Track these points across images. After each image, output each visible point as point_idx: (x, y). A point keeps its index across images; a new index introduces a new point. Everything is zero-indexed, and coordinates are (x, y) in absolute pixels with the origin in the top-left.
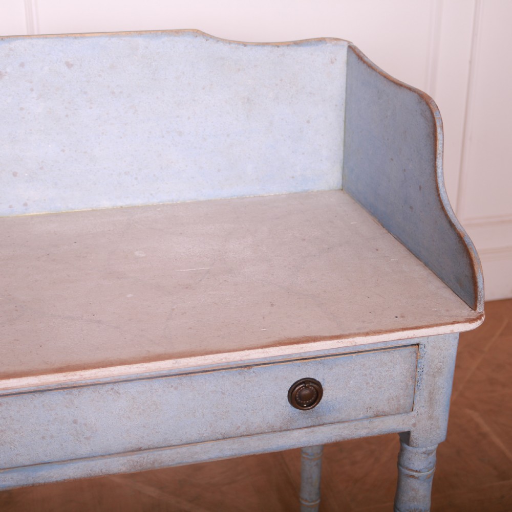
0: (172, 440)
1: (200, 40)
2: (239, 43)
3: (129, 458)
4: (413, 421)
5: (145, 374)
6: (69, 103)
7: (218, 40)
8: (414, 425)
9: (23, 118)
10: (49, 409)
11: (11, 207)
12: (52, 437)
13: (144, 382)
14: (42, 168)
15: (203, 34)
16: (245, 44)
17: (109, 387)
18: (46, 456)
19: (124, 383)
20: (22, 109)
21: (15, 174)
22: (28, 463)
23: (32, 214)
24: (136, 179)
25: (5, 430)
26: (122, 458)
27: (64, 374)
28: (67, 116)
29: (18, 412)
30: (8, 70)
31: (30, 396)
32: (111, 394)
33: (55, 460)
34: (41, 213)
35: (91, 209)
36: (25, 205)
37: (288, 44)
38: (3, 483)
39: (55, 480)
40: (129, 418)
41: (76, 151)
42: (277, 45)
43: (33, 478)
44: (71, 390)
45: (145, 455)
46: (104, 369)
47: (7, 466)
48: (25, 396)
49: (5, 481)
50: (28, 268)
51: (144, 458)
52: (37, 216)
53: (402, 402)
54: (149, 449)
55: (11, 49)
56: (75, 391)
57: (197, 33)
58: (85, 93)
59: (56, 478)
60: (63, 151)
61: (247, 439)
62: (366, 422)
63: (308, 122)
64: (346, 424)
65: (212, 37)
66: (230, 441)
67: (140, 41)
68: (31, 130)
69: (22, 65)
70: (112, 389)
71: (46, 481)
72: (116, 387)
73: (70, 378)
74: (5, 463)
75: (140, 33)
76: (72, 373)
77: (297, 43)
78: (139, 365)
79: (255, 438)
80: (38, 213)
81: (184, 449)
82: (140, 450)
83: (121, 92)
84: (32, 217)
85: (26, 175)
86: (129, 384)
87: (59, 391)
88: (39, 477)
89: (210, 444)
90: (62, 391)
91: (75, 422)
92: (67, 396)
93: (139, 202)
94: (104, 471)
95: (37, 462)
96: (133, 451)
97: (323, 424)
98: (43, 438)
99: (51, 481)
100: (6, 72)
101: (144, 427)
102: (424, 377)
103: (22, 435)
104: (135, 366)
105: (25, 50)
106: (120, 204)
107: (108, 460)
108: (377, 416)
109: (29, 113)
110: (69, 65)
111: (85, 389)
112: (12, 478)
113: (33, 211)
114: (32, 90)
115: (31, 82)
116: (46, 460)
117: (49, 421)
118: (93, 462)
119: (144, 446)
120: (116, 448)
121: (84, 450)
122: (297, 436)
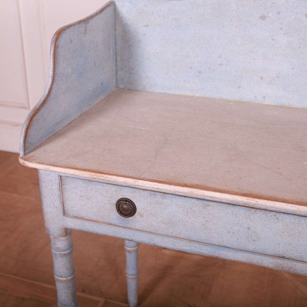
0: (305, 258)
3: (276, 260)
5: (297, 212)
6: (303, 40)
9: (273, 45)
10: (235, 216)
11: (255, 97)
12: (233, 233)
13: (296, 217)
14: (278, 77)
17: (274, 214)
18: (228, 243)
19: (283, 214)
20: (273, 40)
21: (262, 78)
22: (217, 244)
23: (267, 103)
25: (208, 221)
26: (271, 259)
27: (247, 198)
28: (300, 47)
29: (218, 213)
30: (270, 15)
31: (227, 205)
32: (273, 219)
33: (233, 247)
34: (273, 104)
35: (303, 107)
36: (264, 97)
38: (201, 251)
39: (230, 259)
40: (281, 236)
41: (301, 70)
43: (218, 253)
44: (250, 209)
45: (286, 261)
46: (271, 202)
47: (205, 242)
48: (224, 205)
49: (202, 250)
50: (252, 133)
51: (285, 264)
52: (270, 106)
54: (289, 259)
55: (274, 3)
56: (253, 210)
59: (230, 258)
60: (293, 69)
68: (276, 53)
69: (279, 13)
70: (275, 215)
71: (225, 258)
72: (278, 215)
73: (250, 201)
74: (205, 240)
76: (251, 199)
78: (293, 205)
80: (271, 104)
82: (283, 257)
84: (266, 105)
85: (268, 79)
86: (286, 216)
87: (243, 207)
88: (221, 254)
90: (245, 208)
91: (249, 228)
92: (247, 212)
94: (259, 263)
95: (222, 245)
96: (279, 257)
98: (229, 232)
99: (227, 259)
100: (268, 16)
101: (289, 244)
103: (217, 227)
104: (291, 205)
105: (282, 4)
107: (263, 258)
109: (277, 43)
111: (259, 211)
112: (206, 249)
113: (268, 102)
114: (282, 29)
115: (282, 24)
116: (228, 245)
117: (234, 223)
118: (253, 256)
119: (286, 256)
120: (269, 252)
121: (251, 247)
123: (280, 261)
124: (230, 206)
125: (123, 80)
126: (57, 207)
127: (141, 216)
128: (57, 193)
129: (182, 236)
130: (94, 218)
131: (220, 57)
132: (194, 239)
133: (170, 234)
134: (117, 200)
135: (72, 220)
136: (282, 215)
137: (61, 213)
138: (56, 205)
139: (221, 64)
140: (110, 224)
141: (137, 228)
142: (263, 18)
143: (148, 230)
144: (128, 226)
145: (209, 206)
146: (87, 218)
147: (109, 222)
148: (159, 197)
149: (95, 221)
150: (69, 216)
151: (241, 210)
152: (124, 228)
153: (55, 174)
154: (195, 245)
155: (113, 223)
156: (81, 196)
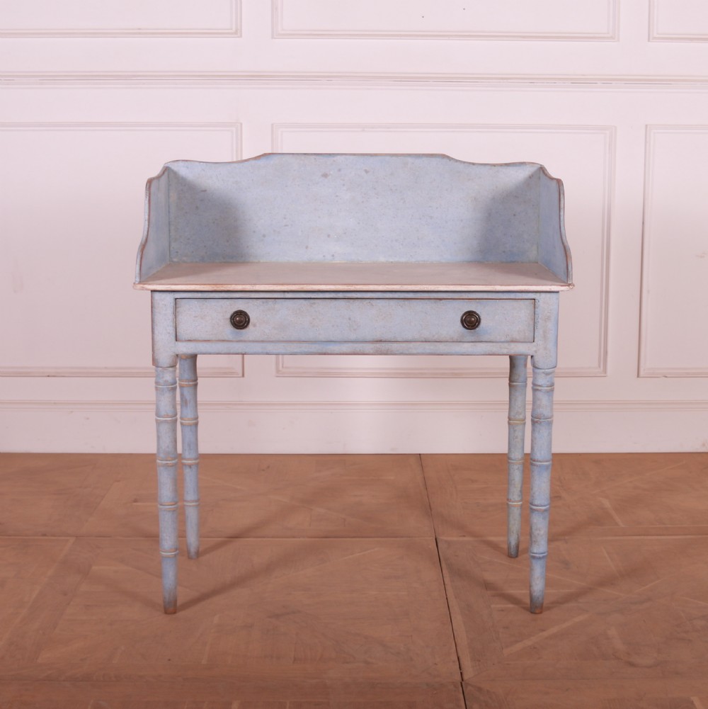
0: (399, 338)
1: (445, 160)
2: (470, 163)
3: (375, 345)
4: (534, 349)
6: (365, 194)
7: (457, 161)
8: (536, 352)
9: (337, 202)
11: (324, 256)
12: (337, 326)
14: (345, 233)
15: (448, 157)
16: (473, 164)
17: (368, 301)
18: (333, 337)
19: (375, 300)
20: (337, 196)
21: (329, 236)
22: (324, 340)
24: (402, 244)
25: (315, 318)
26: (371, 345)
28: (363, 202)
30: (331, 173)
31: (329, 300)
32: (369, 306)
34: (342, 262)
35: (372, 262)
36: (333, 256)
37: (501, 165)
40: (377, 320)
41: (366, 224)
42: (494, 165)
43: (325, 349)
45: (383, 344)
47: (314, 340)
48: (327, 300)
49: (311, 349)
51: (383, 347)
52: (339, 264)
53: (527, 334)
54: (385, 341)
55: (334, 161)
56: (351, 301)
57: (444, 156)
58: (375, 189)
60: (359, 223)
61: (438, 344)
62: (506, 345)
63: (515, 215)
64: (494, 344)
65: (453, 159)
66: (429, 343)
67: (410, 160)
68: (341, 209)
69: (340, 170)
71: (332, 352)
74: (313, 338)
79: (443, 344)
80: (340, 262)
81: (404, 345)
82: (381, 341)
83: (396, 190)
84: (336, 264)
85: (336, 237)
86: (378, 300)
87: (344, 299)
88: (328, 349)
89: (418, 344)
91: (350, 319)
93: (403, 260)
95: (329, 340)
96: (377, 341)
97: (480, 342)
101: (384, 327)
102: (539, 320)
103: (323, 323)
105: (342, 162)
106: (391, 260)
107: (364, 345)
108: (512, 341)
109: (341, 199)
110: (367, 172)
111: (356, 301)
112: (315, 348)
113: (337, 260)
114: (344, 185)
115: (344, 181)
116: (333, 339)
117: (337, 317)
118: (356, 345)
119: (383, 339)
120: (369, 338)
121: (353, 336)
122: (467, 347)
123: (378, 345)
124: (333, 300)
125: (177, 252)
126: (169, 333)
127: (255, 326)
128: (171, 317)
129: (293, 339)
130: (208, 338)
131: (285, 218)
132: (303, 339)
133: (281, 339)
134: (231, 314)
135: (184, 344)
137: (174, 338)
138: (169, 331)
139: (286, 226)
140: (223, 341)
141: (251, 339)
142: (325, 175)
143: (261, 339)
144: (242, 338)
145: (314, 303)
146: (200, 339)
147: (223, 339)
148: (270, 303)
149: (209, 341)
150: (181, 341)
151: (342, 303)
152: (238, 341)
153: (170, 297)
154: (305, 345)
155: (226, 338)
156: (195, 317)
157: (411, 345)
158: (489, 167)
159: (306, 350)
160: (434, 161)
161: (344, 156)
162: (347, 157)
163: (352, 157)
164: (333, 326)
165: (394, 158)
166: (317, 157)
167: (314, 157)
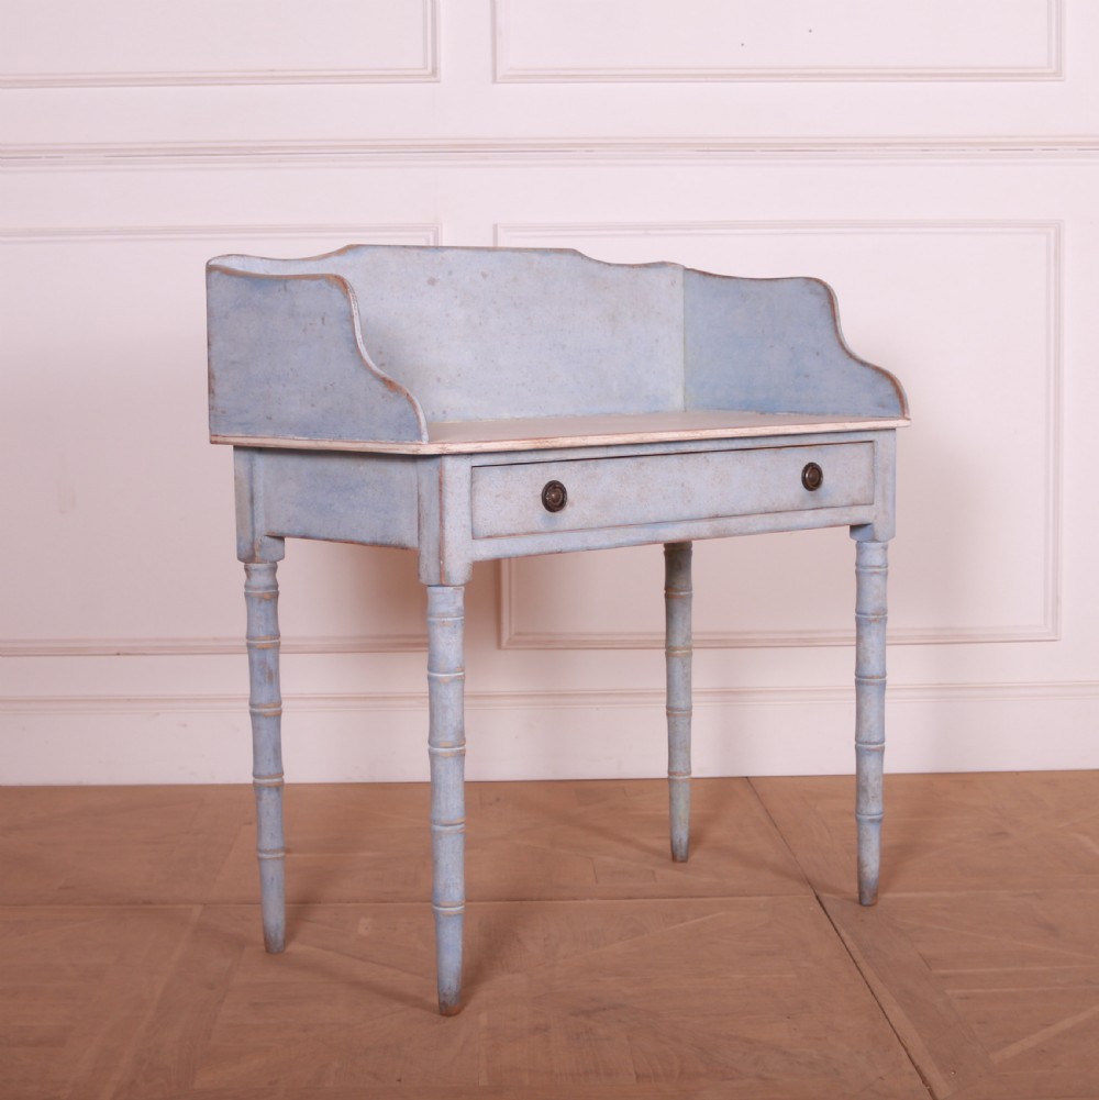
1: (578, 258)
2: (605, 263)
4: (874, 513)
6: (483, 312)
7: (590, 259)
8: (876, 517)
9: (448, 324)
11: (433, 413)
12: (669, 497)
15: (579, 254)
16: (609, 264)
18: (665, 515)
20: (447, 315)
21: (439, 380)
22: (653, 521)
23: (449, 422)
24: (530, 390)
25: (644, 487)
26: (707, 523)
28: (481, 324)
29: (652, 472)
30: (440, 277)
31: (660, 458)
36: (445, 412)
38: (639, 538)
40: (713, 485)
41: (486, 359)
42: (633, 266)
44: (682, 455)
45: (720, 521)
47: (642, 521)
48: (657, 457)
49: (640, 536)
51: (720, 525)
53: (867, 493)
54: (722, 517)
55: (443, 258)
56: (685, 456)
57: (575, 252)
58: (495, 303)
60: (476, 358)
61: (779, 515)
62: (847, 509)
65: (585, 257)
67: (536, 257)
68: (453, 336)
69: (450, 273)
74: (642, 519)
75: (535, 250)
77: (647, 266)
79: (783, 514)
81: (743, 519)
82: (717, 517)
83: (521, 304)
85: (447, 381)
88: (659, 535)
91: (683, 485)
92: (680, 461)
94: (697, 533)
95: (659, 520)
96: (713, 517)
97: (821, 508)
100: (438, 279)
101: (721, 495)
102: (879, 471)
107: (700, 524)
109: (453, 320)
110: (484, 276)
112: (644, 533)
113: (450, 419)
114: (456, 297)
115: (456, 290)
117: (668, 482)
118: (690, 526)
119: (720, 513)
120: (705, 513)
121: (687, 513)
122: (808, 517)
123: (715, 523)
124: (664, 457)
126: (465, 526)
127: (572, 505)
128: (466, 499)
129: (618, 522)
130: (513, 530)
132: (630, 521)
133: (605, 524)
134: (542, 487)
135: (484, 542)
136: (711, 454)
137: (470, 535)
138: (464, 522)
140: (533, 533)
141: (567, 527)
143: (580, 526)
144: (556, 527)
145: (642, 464)
146: (503, 532)
147: (533, 529)
148: (591, 466)
149: (514, 535)
150: (479, 538)
151: (674, 460)
152: (553, 532)
153: (465, 464)
154: (634, 530)
155: (536, 528)
156: (497, 496)
157: (751, 519)
158: (626, 269)
159: (634, 538)
160: (566, 259)
161: (455, 251)
162: (460, 252)
163: (464, 253)
164: (664, 498)
165: (517, 254)
166: (422, 252)
167: (416, 251)
